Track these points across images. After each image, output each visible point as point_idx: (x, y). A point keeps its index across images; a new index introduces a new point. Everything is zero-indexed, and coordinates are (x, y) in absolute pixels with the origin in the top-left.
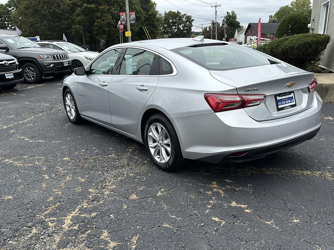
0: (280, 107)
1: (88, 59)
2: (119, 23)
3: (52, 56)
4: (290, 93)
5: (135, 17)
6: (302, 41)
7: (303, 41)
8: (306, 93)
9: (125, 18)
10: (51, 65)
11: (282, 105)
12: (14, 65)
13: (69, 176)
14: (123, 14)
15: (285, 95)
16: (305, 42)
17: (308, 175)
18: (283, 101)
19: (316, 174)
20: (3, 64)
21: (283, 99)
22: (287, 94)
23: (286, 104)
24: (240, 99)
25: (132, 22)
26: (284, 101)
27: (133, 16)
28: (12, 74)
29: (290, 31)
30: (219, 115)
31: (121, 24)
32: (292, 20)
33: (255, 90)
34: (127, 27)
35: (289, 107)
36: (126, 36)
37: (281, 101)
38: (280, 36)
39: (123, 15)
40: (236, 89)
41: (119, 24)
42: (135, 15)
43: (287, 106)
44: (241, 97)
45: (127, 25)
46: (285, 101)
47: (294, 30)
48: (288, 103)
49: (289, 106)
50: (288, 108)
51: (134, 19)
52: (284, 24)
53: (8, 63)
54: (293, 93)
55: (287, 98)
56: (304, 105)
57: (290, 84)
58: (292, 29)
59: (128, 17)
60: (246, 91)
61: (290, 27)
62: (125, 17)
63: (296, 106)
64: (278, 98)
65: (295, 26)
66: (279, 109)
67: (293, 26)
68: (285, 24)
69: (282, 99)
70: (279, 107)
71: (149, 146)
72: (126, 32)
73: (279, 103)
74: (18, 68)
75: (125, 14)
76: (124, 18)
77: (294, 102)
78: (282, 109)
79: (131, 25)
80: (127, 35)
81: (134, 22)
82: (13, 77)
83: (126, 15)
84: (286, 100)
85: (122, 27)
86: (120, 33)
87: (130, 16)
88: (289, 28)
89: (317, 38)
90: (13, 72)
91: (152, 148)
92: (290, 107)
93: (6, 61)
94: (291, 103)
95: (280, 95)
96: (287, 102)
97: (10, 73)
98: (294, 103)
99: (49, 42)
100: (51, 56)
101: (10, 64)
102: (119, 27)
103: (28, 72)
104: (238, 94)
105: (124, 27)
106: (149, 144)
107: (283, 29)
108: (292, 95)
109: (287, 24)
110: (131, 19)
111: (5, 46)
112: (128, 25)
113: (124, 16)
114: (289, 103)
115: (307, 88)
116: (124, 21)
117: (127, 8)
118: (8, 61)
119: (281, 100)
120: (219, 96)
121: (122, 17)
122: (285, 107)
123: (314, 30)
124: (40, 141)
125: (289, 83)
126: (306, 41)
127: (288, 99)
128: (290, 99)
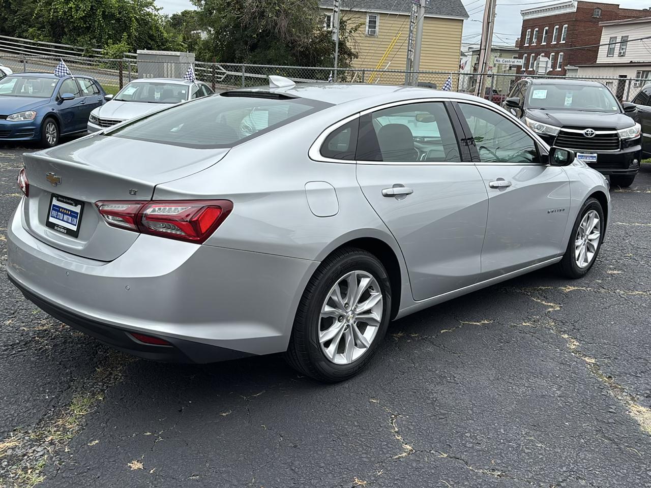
0: (52, 220)
4: (76, 202)
11: (56, 218)
12: (610, 140)
15: (65, 200)
20: (581, 135)
21: (62, 209)
26: (61, 212)
28: (596, 155)
35: (63, 231)
37: (58, 211)
43: (61, 227)
46: (64, 214)
48: (66, 222)
49: (64, 228)
50: (61, 230)
54: (81, 206)
55: (69, 211)
64: (55, 202)
66: (51, 226)
69: (60, 207)
70: (49, 220)
73: (53, 212)
74: (620, 146)
77: (75, 225)
82: (596, 161)
84: (66, 214)
92: (66, 231)
93: (590, 130)
95: (57, 196)
96: (65, 217)
98: (74, 228)
108: (77, 209)
118: (596, 130)
119: (58, 209)
122: (58, 226)
127: (69, 213)
128: (72, 216)
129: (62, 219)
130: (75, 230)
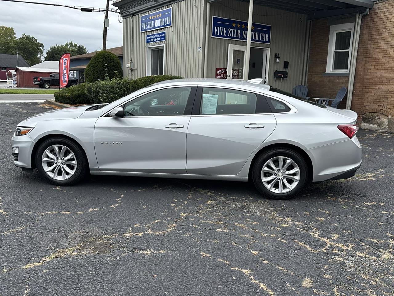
29: (107, 69)
32: (105, 58)
38: (96, 73)
47: (110, 68)
52: (98, 61)
61: (106, 64)
68: (100, 61)
71: (262, 181)
88: (104, 65)
106: (262, 179)
107: (98, 66)
109: (102, 61)
123: (133, 71)
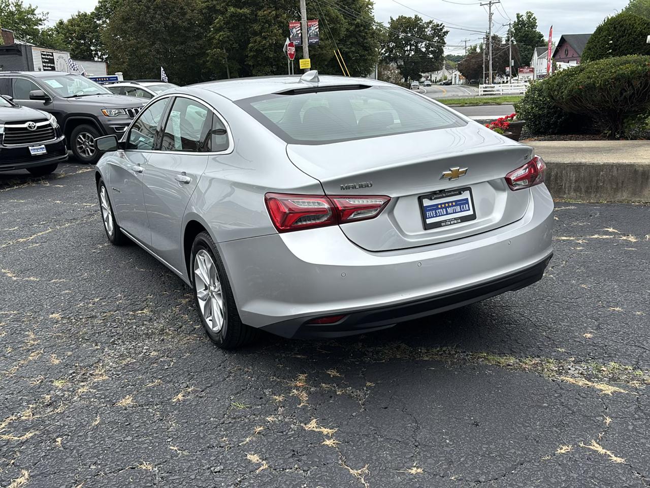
0: (429, 221)
1: (201, 116)
2: (286, 43)
3: (126, 110)
4: (459, 191)
5: (318, 30)
6: (611, 72)
7: (615, 72)
8: (504, 190)
9: (299, 34)
10: (125, 127)
11: (436, 216)
12: (48, 130)
13: (38, 352)
14: (294, 25)
15: (445, 195)
16: (619, 75)
17: (509, 365)
18: (440, 209)
19: (526, 364)
20: (25, 129)
21: (441, 204)
22: (452, 193)
23: (447, 214)
24: (329, 206)
25: (312, 41)
26: (442, 208)
27: (315, 28)
28: (43, 146)
29: (610, 51)
30: (287, 238)
31: (291, 45)
32: (615, 28)
33: (362, 187)
34: (304, 51)
35: (456, 222)
36: (301, 68)
37: (435, 210)
39: (294, 27)
40: (322, 185)
41: (287, 45)
42: (318, 26)
43: (450, 220)
44: (331, 202)
45: (303, 48)
46: (446, 208)
47: (619, 48)
48: (454, 213)
49: (455, 219)
50: (452, 222)
51: (316, 34)
52: (599, 36)
53: (34, 126)
54: (468, 191)
55: (452, 202)
56: (497, 216)
57: (450, 172)
58: (615, 46)
59: (304, 31)
60: (342, 188)
61: (611, 42)
62: (300, 31)
63: (475, 219)
64: (427, 203)
65: (621, 39)
66: (426, 227)
67: (618, 40)
68: (601, 37)
69: (436, 205)
70: (427, 223)
71: (198, 295)
72: (300, 60)
73: (428, 214)
74: (55, 135)
75: (299, 25)
76: (298, 32)
77: (469, 210)
78: (438, 225)
79: (311, 46)
80: (303, 66)
81: (315, 41)
82: (45, 152)
83: (301, 26)
84: (449, 207)
85: (292, 50)
86: (289, 62)
87: (309, 28)
88: (608, 44)
89: (645, 65)
90: (46, 144)
91: (202, 299)
92: (459, 221)
93: (31, 123)
94: (461, 211)
95: (431, 195)
96: (449, 210)
97: (40, 145)
98: (471, 212)
99: (132, 83)
100: (125, 112)
101: (38, 127)
102: (286, 52)
103: (82, 142)
104: (325, 195)
105: (296, 50)
106: (198, 291)
107: (596, 46)
108: (466, 195)
109: (606, 36)
110: (310, 35)
111: (43, 94)
112: (305, 47)
113: (297, 29)
114: (456, 212)
115: (504, 180)
116: (297, 39)
117: (302, 13)
118: (35, 123)
120: (287, 200)
121: (294, 31)
122: (445, 221)
124: (32, 278)
125: (450, 170)
126: (621, 72)
127: (454, 204)
128: (460, 205)
129: (445, 213)
130: (472, 213)
